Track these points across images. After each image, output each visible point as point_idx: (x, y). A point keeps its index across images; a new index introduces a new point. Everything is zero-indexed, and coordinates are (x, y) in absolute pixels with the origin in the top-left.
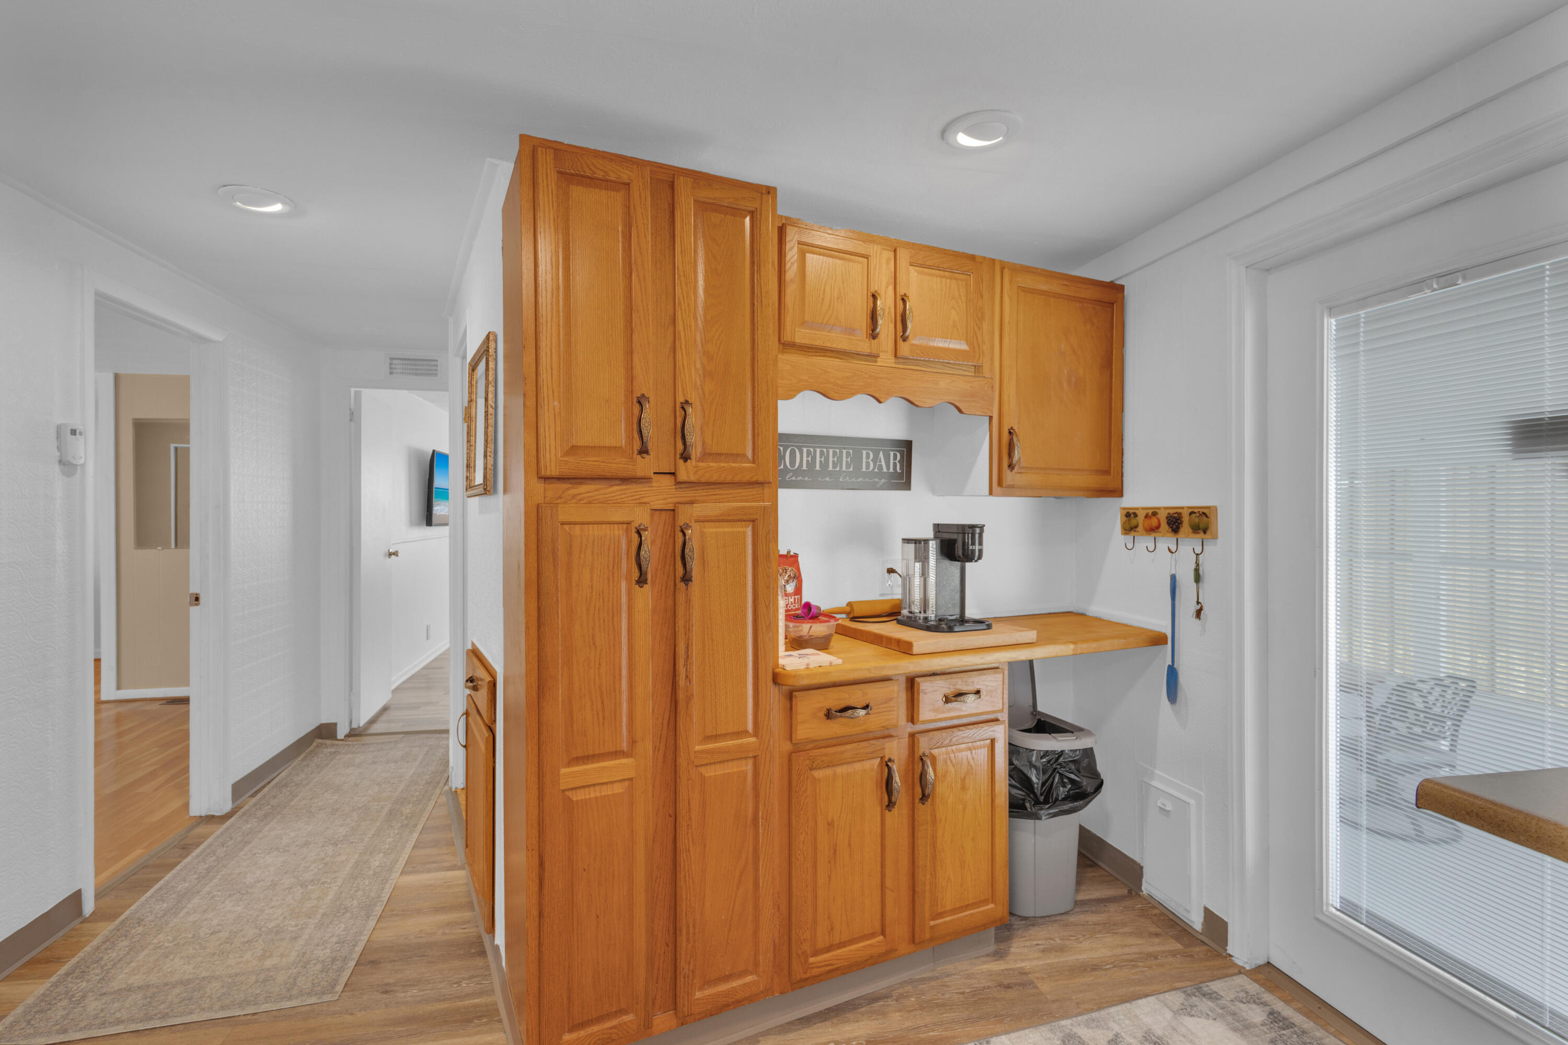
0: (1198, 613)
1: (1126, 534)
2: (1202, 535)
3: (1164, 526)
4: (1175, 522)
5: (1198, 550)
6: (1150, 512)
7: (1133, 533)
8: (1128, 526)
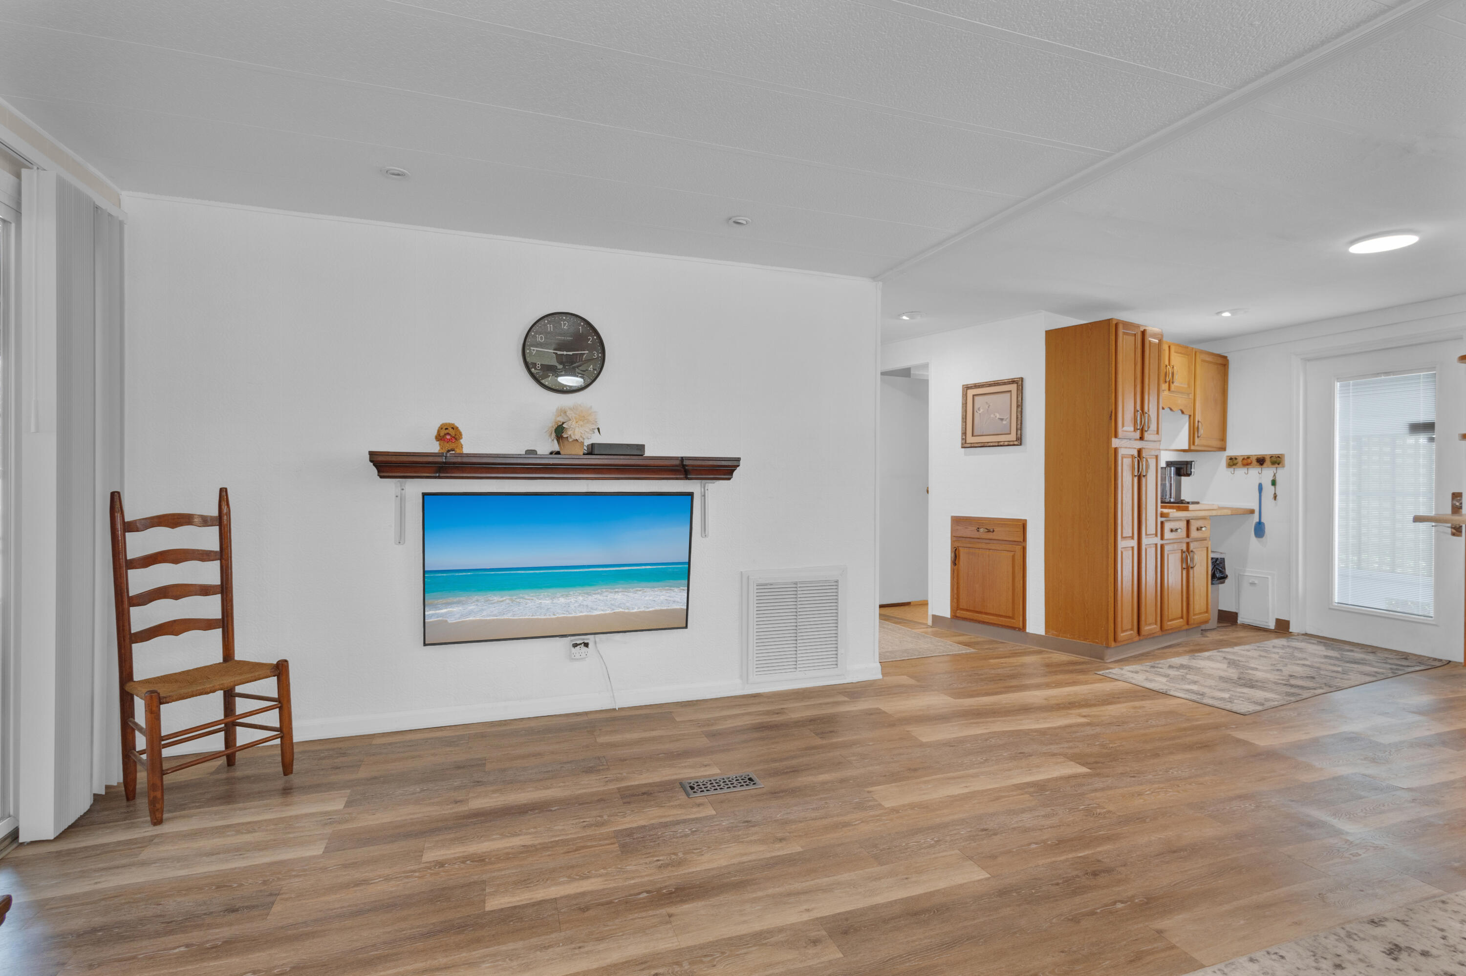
0: (1275, 497)
1: (1229, 467)
2: (1277, 465)
3: (1254, 462)
4: (1261, 461)
5: (1275, 472)
6: (1246, 457)
7: (1234, 467)
8: (1231, 464)
